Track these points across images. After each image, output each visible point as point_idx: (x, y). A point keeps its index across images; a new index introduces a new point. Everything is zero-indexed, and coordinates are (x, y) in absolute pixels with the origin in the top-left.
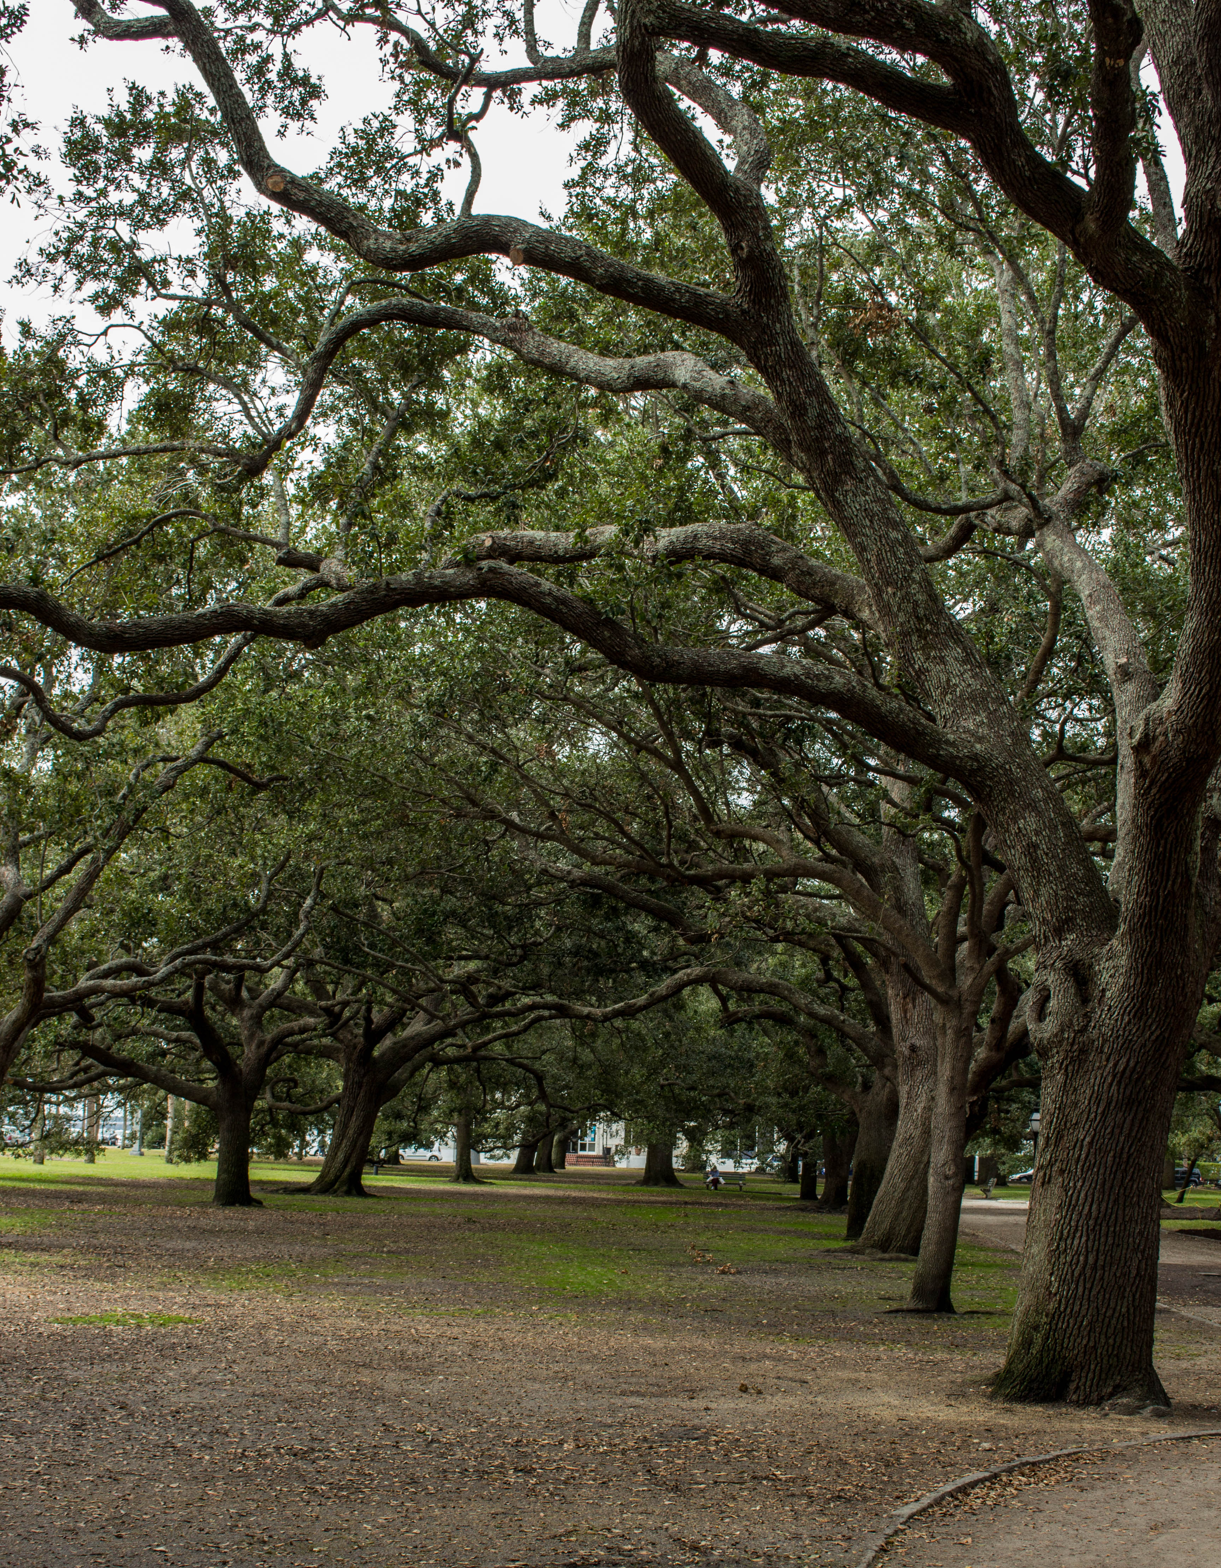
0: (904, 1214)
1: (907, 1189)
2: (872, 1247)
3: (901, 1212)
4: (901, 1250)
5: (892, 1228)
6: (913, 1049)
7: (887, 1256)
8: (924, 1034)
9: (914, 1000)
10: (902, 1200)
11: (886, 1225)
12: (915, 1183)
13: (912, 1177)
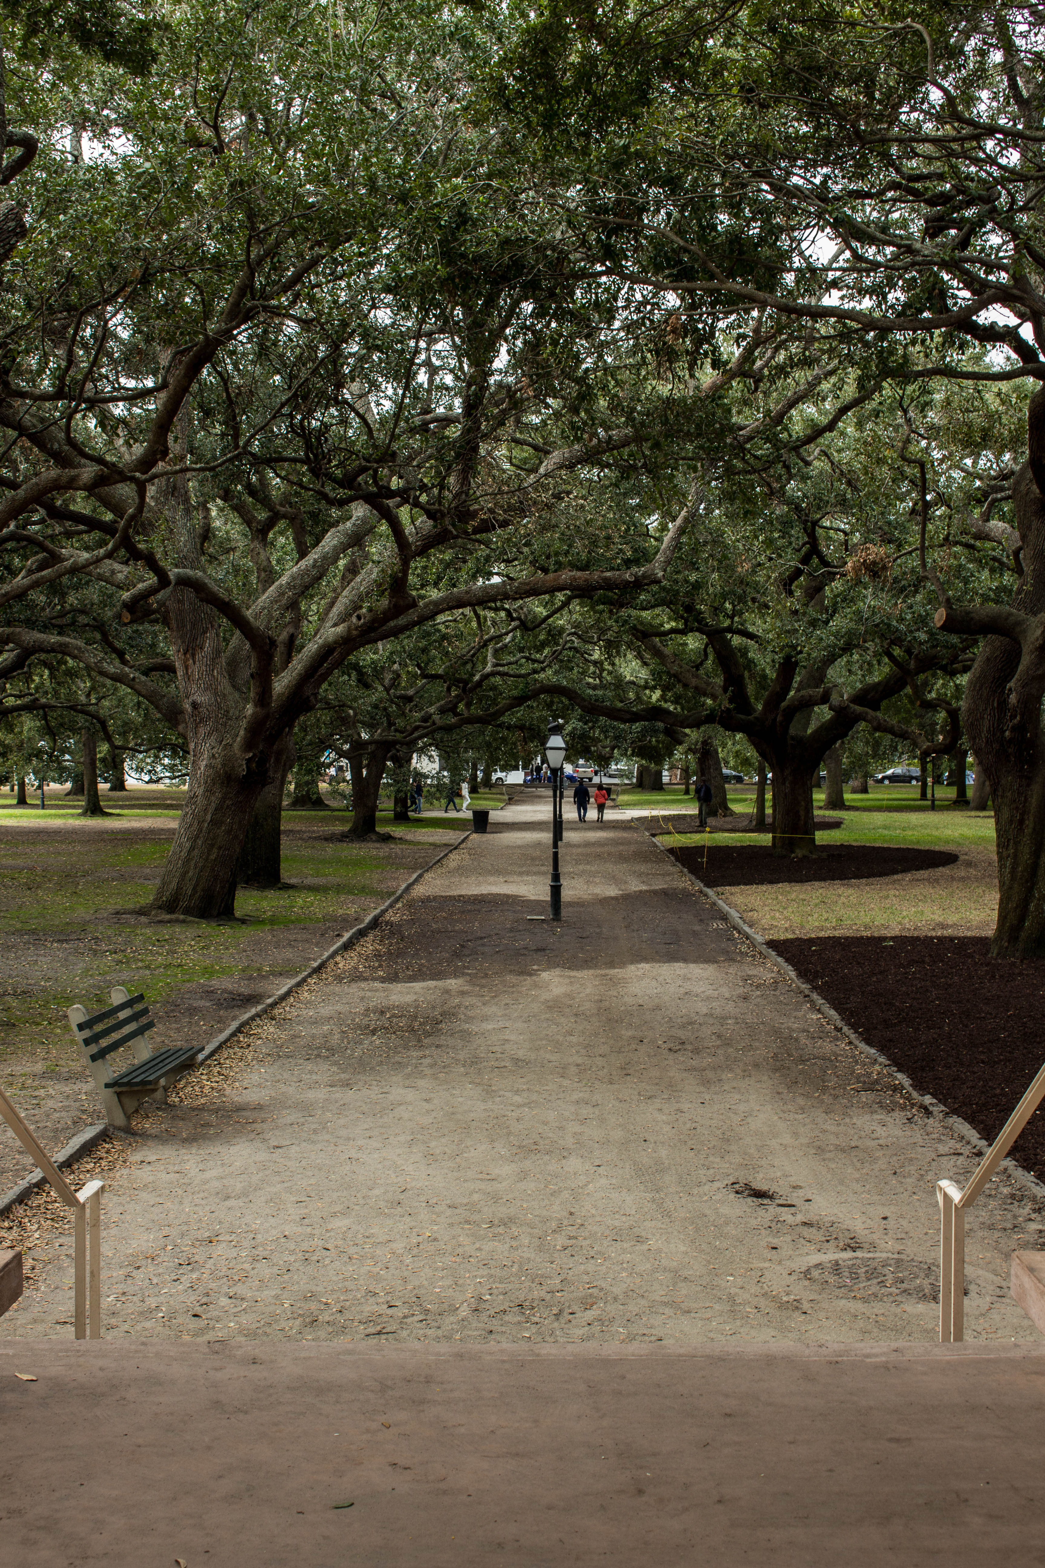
0: (190, 874)
1: (192, 849)
2: (160, 908)
3: (187, 872)
4: (187, 911)
5: (179, 888)
6: (195, 705)
7: (173, 916)
8: (206, 689)
9: (193, 655)
10: (187, 860)
11: (173, 885)
12: (200, 842)
13: (197, 837)
